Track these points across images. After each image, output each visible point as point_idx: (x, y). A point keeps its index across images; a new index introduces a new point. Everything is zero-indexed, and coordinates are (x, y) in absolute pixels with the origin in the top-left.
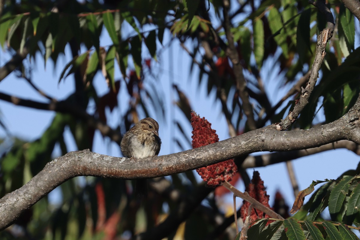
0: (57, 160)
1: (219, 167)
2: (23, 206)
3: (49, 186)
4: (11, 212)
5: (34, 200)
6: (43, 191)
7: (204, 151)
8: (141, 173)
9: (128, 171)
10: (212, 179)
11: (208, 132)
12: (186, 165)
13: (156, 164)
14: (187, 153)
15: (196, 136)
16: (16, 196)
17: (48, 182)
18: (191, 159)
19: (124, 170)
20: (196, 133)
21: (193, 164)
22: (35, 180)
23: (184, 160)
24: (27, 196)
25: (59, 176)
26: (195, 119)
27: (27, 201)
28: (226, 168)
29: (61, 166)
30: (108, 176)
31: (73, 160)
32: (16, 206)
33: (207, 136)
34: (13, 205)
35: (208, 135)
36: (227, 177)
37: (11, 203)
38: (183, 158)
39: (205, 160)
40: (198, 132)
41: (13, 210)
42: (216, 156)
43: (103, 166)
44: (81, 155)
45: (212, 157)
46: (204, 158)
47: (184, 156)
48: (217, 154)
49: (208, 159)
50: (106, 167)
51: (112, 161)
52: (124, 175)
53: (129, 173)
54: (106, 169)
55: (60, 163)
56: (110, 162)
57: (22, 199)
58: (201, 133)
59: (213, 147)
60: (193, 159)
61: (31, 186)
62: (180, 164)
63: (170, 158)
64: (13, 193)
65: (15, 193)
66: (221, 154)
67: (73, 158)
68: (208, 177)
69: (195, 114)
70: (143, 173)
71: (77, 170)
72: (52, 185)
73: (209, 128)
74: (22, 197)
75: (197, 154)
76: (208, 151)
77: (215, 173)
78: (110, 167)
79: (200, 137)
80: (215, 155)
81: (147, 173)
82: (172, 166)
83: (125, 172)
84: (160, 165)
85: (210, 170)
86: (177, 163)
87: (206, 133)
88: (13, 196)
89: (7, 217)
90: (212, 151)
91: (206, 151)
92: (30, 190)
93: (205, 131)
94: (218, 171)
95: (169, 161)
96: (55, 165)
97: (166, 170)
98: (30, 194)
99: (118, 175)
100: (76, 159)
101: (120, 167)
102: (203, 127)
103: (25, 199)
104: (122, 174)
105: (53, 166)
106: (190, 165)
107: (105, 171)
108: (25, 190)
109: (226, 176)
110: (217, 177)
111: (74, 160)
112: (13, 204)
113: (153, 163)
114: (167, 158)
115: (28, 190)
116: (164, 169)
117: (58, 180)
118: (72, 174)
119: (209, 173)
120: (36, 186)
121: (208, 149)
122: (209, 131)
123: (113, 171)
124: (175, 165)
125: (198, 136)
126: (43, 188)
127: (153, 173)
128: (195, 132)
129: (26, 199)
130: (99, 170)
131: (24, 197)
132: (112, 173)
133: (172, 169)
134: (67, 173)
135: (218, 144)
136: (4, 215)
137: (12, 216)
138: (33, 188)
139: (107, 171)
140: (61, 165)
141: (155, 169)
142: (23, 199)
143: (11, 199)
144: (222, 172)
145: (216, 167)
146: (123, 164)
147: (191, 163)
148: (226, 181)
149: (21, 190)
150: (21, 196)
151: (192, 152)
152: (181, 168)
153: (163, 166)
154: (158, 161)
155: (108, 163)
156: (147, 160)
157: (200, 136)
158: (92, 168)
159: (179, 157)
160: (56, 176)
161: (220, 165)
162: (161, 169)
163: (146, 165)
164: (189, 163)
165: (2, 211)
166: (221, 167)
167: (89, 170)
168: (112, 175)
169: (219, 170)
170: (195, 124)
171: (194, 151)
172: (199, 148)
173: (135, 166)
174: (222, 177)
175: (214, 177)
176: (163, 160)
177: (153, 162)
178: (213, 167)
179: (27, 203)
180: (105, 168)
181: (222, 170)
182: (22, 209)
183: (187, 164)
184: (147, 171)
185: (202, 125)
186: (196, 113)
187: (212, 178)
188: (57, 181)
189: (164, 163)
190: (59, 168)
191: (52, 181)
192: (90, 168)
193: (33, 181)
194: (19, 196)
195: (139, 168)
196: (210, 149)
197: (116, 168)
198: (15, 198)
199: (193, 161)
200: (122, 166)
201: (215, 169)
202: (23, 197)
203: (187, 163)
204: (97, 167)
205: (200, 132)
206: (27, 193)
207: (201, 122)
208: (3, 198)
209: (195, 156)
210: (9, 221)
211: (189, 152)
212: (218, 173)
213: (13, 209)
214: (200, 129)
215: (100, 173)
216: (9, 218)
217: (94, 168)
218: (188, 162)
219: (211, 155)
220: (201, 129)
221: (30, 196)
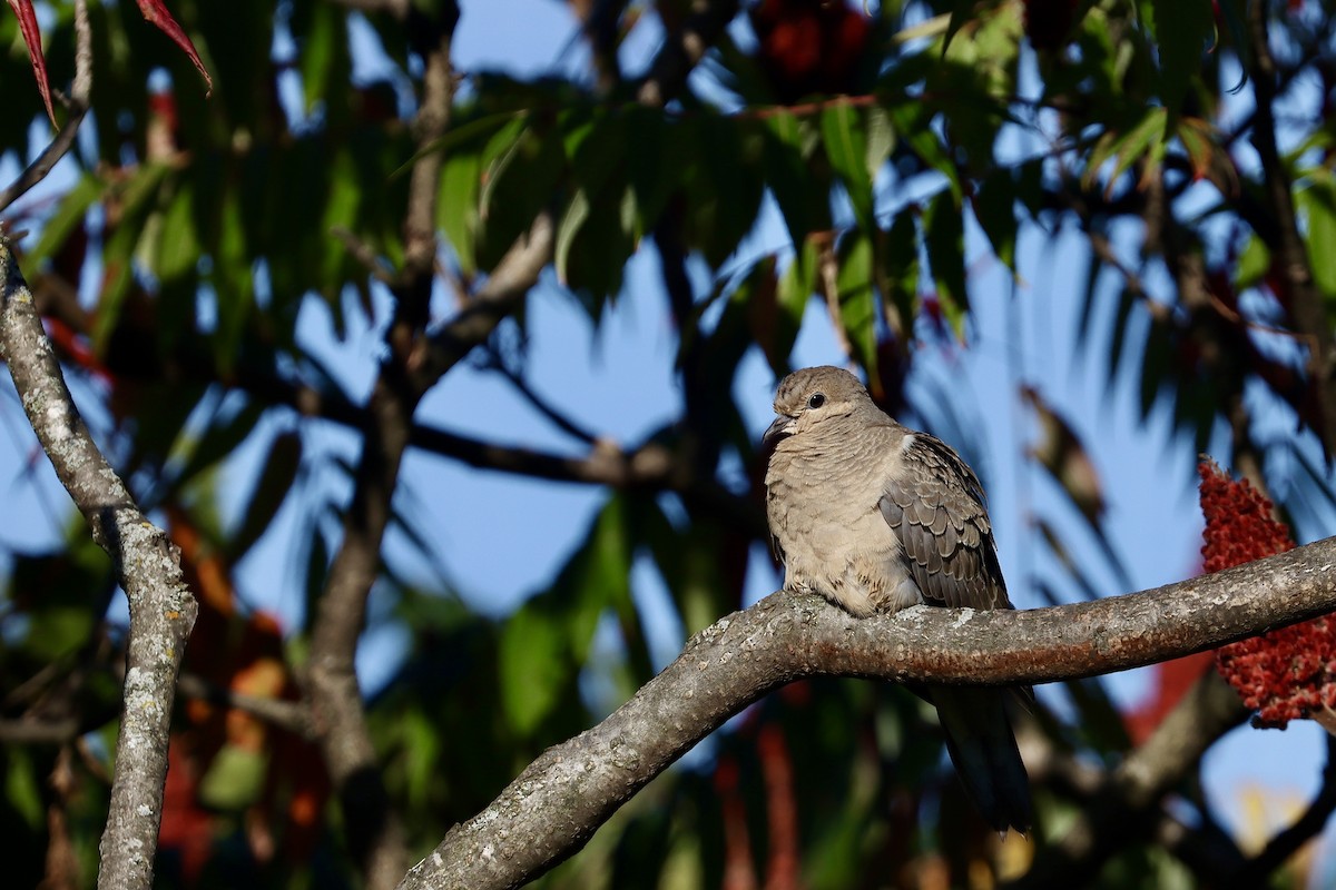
0: (728, 622)
1: (1300, 657)
2: (610, 790)
3: (701, 714)
4: (567, 813)
5: (647, 766)
6: (680, 734)
7: (1258, 580)
8: (1032, 663)
9: (983, 657)
10: (1278, 700)
11: (1260, 533)
12: (1191, 629)
13: (1084, 629)
14: (1197, 588)
15: (1218, 546)
16: (584, 755)
17: (697, 703)
18: (1210, 607)
19: (970, 651)
20: (1217, 536)
21: (1219, 625)
22: (650, 696)
23: (1185, 611)
24: (624, 754)
25: (735, 679)
26: (1217, 488)
27: (624, 772)
28: (1326, 660)
29: (743, 645)
30: (912, 675)
31: (785, 623)
32: (582, 788)
33: (1257, 547)
34: (574, 787)
35: (1260, 544)
36: (1330, 691)
37: (566, 779)
38: (1181, 606)
39: (1259, 609)
40: (1225, 531)
41: (575, 805)
42: (1298, 596)
43: (895, 642)
44: (815, 604)
45: (1285, 599)
46: (1256, 604)
47: (1184, 597)
48: (1305, 587)
49: (1272, 606)
50: (905, 645)
51: (926, 621)
52: (969, 669)
53: (990, 662)
54: (906, 652)
55: (737, 632)
56: (919, 627)
57: (603, 766)
58: (1237, 533)
59: (1288, 563)
60: (1217, 608)
61: (637, 717)
62: (1170, 625)
63: (1135, 605)
64: (571, 743)
65: (578, 745)
66: (1318, 588)
67: (787, 615)
68: (1264, 692)
69: (1213, 468)
70: (1039, 661)
71: (800, 657)
72: (712, 713)
73: (1265, 517)
74: (604, 758)
75: (1231, 590)
76: (1269, 578)
77: (1287, 676)
78: (919, 645)
79: (1231, 551)
80: (1295, 592)
81: (1054, 662)
82: (1142, 636)
83: (974, 660)
84: (1101, 630)
85: (1270, 665)
86: (1161, 624)
87: (1254, 534)
88: (572, 754)
89: (551, 830)
90: (1285, 578)
91: (1263, 580)
92: (633, 733)
93: (1252, 528)
94: (1297, 670)
95: (1131, 616)
96: (723, 642)
97: (1120, 650)
98: (632, 746)
99: (949, 672)
100: (798, 619)
101: (955, 643)
102: (1241, 513)
103: (614, 764)
104: (964, 667)
105: (713, 645)
106: (1205, 630)
107: (902, 656)
108: (615, 734)
109: (1325, 689)
110: (1293, 691)
111: (790, 622)
112: (574, 782)
113: (1073, 626)
114: (1124, 608)
115: (627, 733)
116: (1114, 646)
117: (734, 693)
118: (782, 671)
119: (1266, 676)
120: (656, 718)
121: (1272, 572)
122: (1263, 529)
123: (928, 658)
124: (1155, 629)
125: (1227, 548)
126: (678, 725)
127: (1073, 662)
128: (1214, 532)
129: (620, 764)
130: (881, 655)
131: (613, 758)
132: (927, 665)
133: (1141, 646)
134: (766, 668)
135: (1307, 554)
136: (543, 822)
137: (569, 827)
138: (643, 724)
139: (910, 657)
140: (742, 639)
141: (1080, 648)
142: (607, 763)
143: (565, 766)
144: (1311, 673)
145: (1293, 656)
146: (964, 630)
147: (1210, 623)
148: (1326, 703)
149: (600, 734)
150: (603, 753)
151: (1213, 583)
152: (1174, 641)
153: (1111, 635)
154: (1093, 617)
155: (911, 628)
156: (1053, 615)
157: (1232, 546)
158: (853, 647)
159: (1167, 601)
160: (725, 679)
161: (1307, 650)
162: (1104, 646)
163: (1050, 633)
164: (1203, 622)
165: (534, 809)
166: (1308, 655)
167: (845, 656)
168: (927, 673)
169: (1301, 666)
170: (1214, 503)
171: (1219, 580)
172: (1239, 570)
173: (1007, 636)
174: (1311, 691)
175: (1286, 695)
176: (1110, 616)
177: (1075, 621)
178: (1282, 656)
179: (625, 777)
180: (901, 648)
181: (1311, 668)
182: (604, 801)
183: (1197, 627)
184: (1054, 654)
185: (1239, 507)
186: (1216, 465)
187: (1277, 695)
188: (728, 698)
189: (1114, 623)
190: (737, 652)
191: (711, 698)
192: (846, 647)
193: (642, 698)
194: (596, 753)
195: (1024, 645)
196: (1277, 573)
197: (941, 647)
198: (581, 761)
199: (1218, 614)
200: (962, 639)
201: (1288, 663)
202: (609, 756)
203: (1196, 622)
204: (872, 645)
205: (1232, 534)
206: (623, 743)
207: (1237, 496)
208: (536, 763)
209: (1226, 597)
210: (558, 844)
211: (1201, 582)
212: (1298, 675)
213: (573, 799)
214: (1233, 523)
215: (884, 665)
216: (559, 834)
217: (862, 650)
218: (1199, 618)
219: (1281, 594)
220: (1238, 523)
221: (632, 752)
